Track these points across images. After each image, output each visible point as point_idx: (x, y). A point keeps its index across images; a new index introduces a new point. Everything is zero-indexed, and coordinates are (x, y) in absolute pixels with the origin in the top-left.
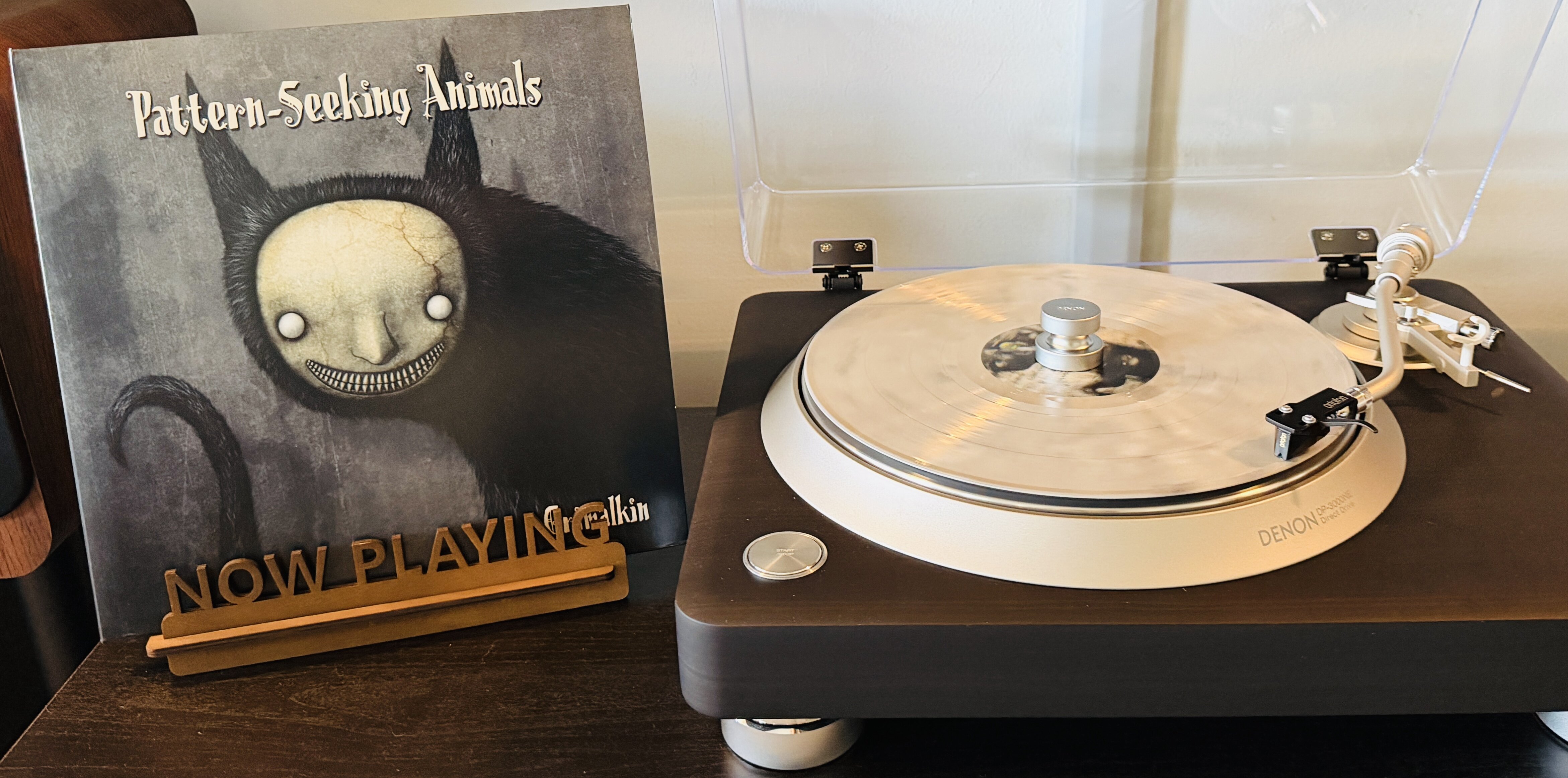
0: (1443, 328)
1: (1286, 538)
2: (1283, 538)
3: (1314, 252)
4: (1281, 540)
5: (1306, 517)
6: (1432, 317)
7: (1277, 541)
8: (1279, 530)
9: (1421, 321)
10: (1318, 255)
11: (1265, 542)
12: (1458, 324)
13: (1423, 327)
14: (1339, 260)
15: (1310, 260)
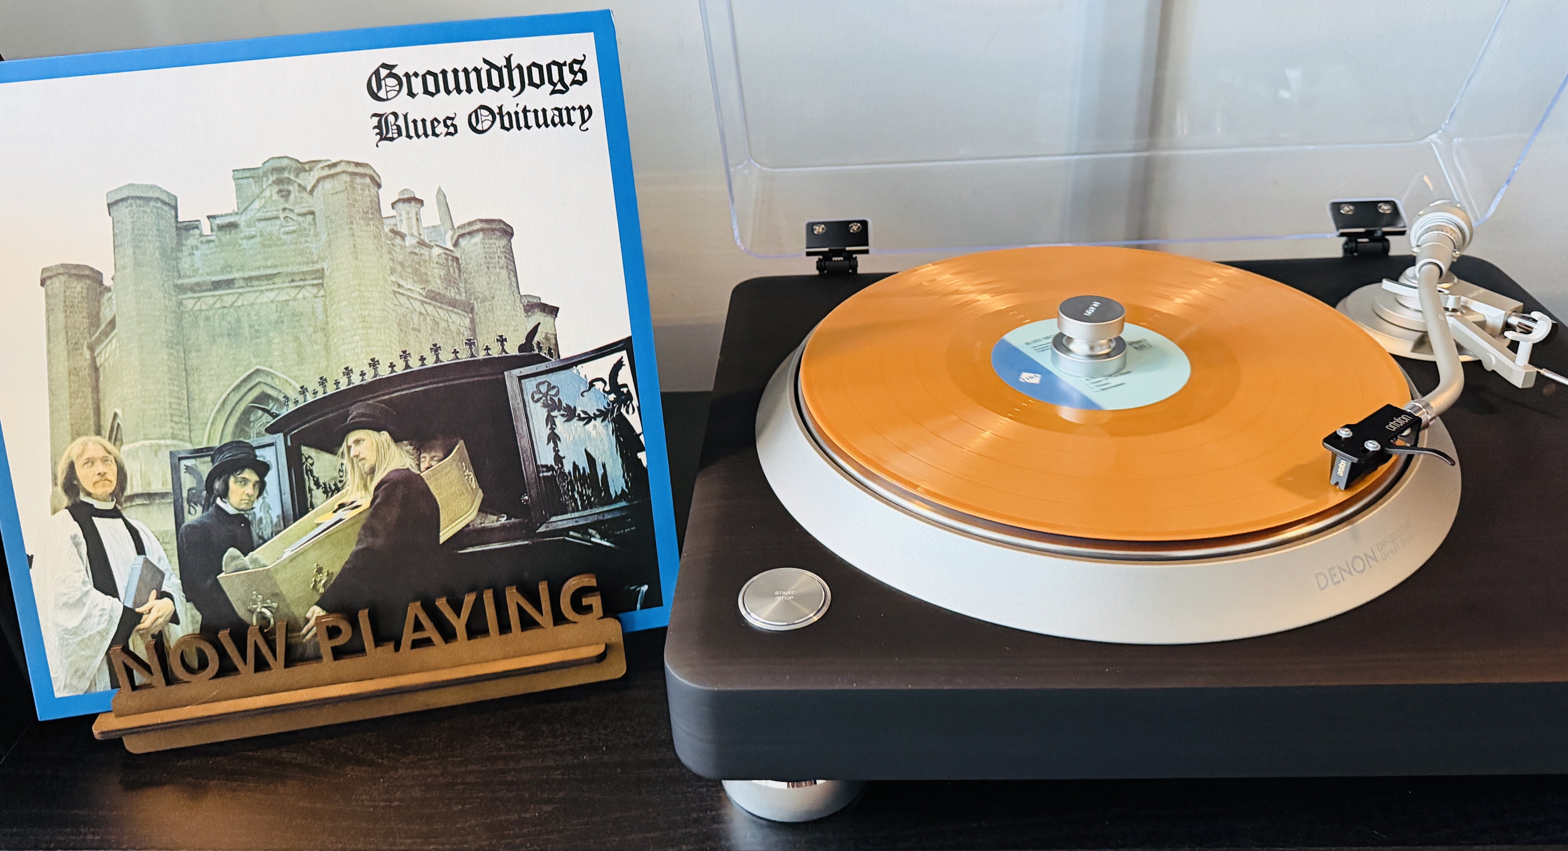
0: (1488, 319)
1: (1344, 580)
2: (1341, 580)
3: (1333, 225)
4: (1339, 582)
5: (1366, 556)
6: (1475, 305)
7: (1334, 584)
8: (1337, 571)
9: (1464, 311)
10: (1338, 230)
11: (1322, 585)
12: (1506, 314)
13: (1466, 317)
14: (1360, 235)
15: (1329, 236)
